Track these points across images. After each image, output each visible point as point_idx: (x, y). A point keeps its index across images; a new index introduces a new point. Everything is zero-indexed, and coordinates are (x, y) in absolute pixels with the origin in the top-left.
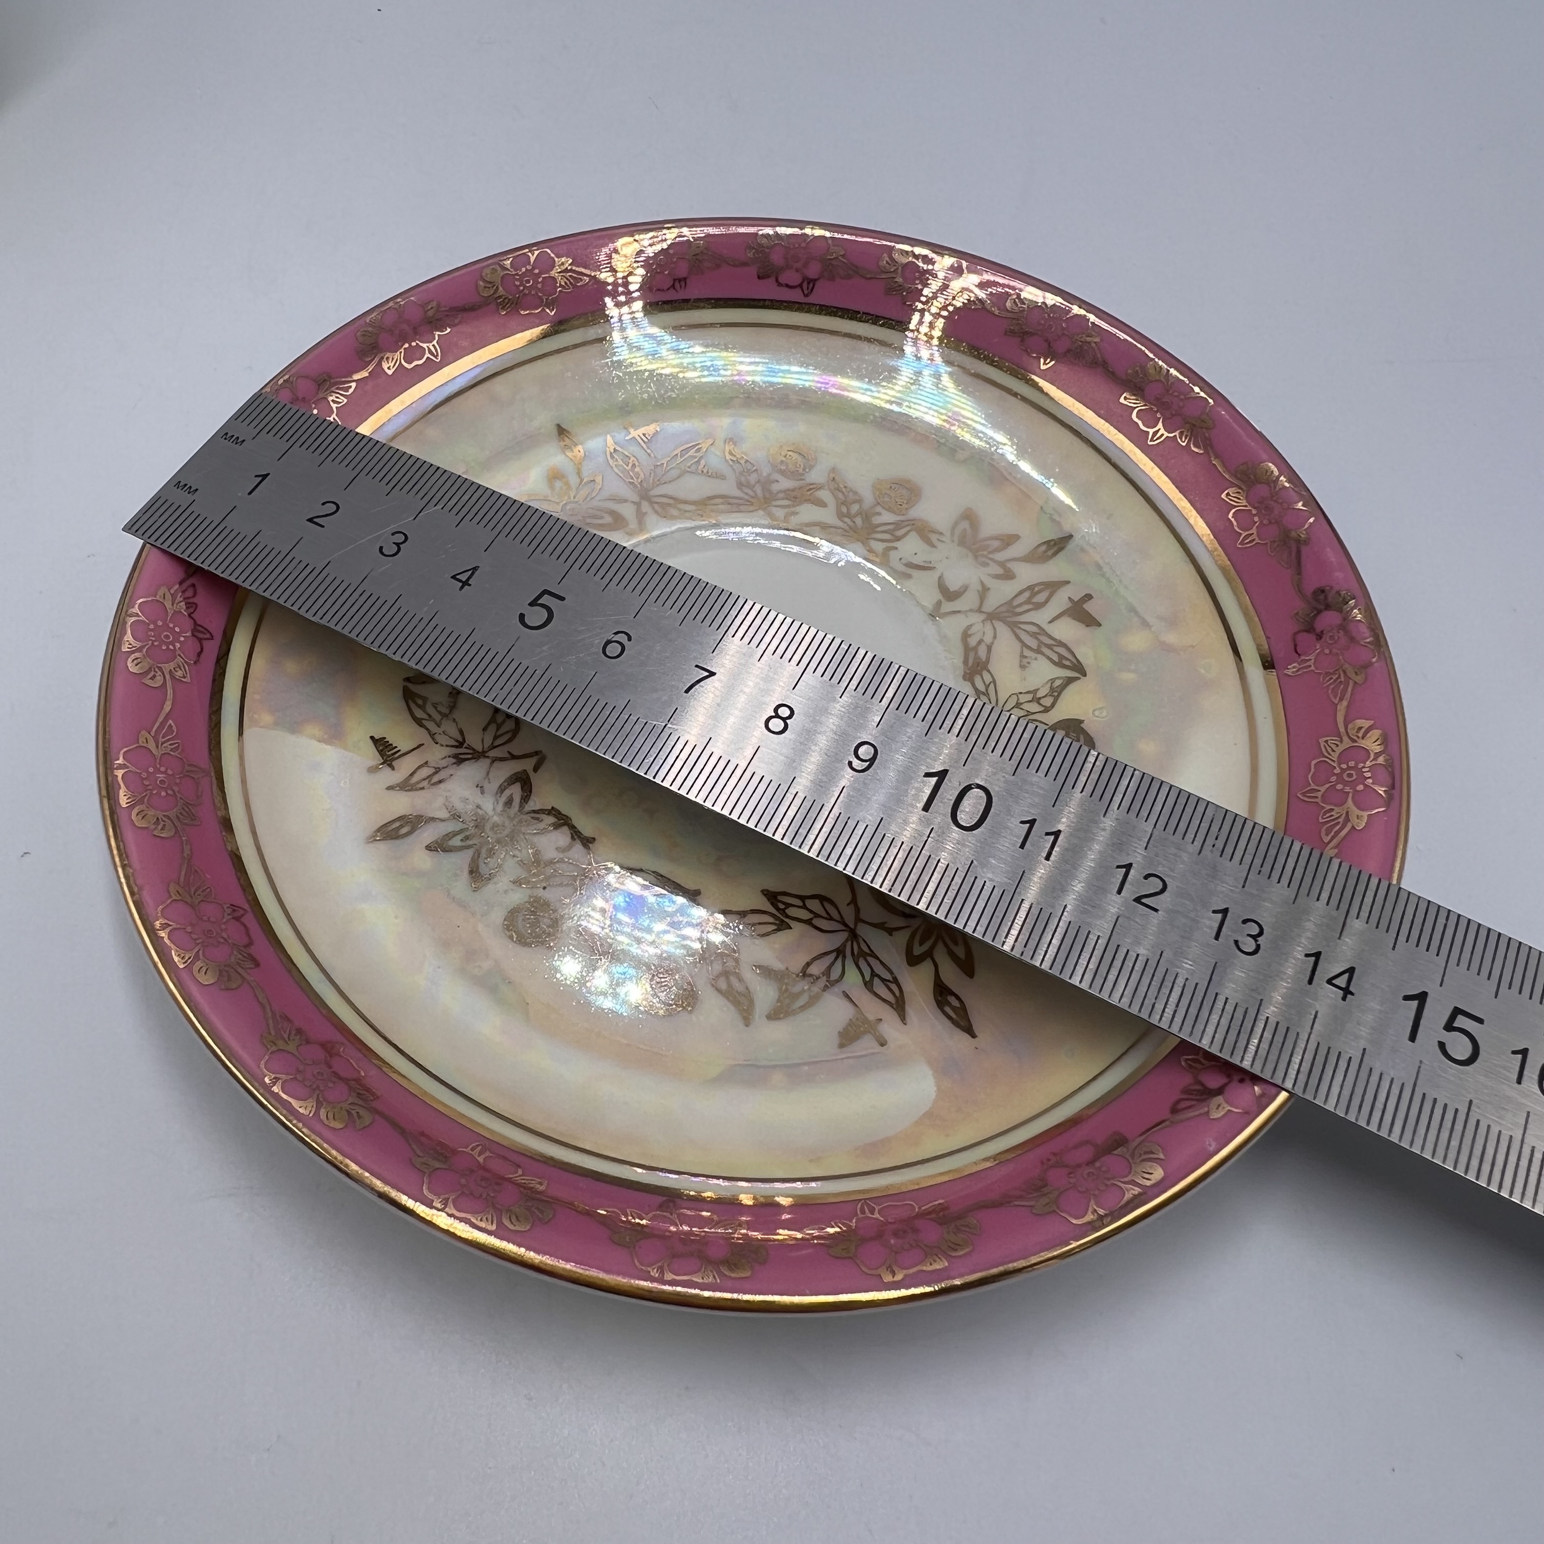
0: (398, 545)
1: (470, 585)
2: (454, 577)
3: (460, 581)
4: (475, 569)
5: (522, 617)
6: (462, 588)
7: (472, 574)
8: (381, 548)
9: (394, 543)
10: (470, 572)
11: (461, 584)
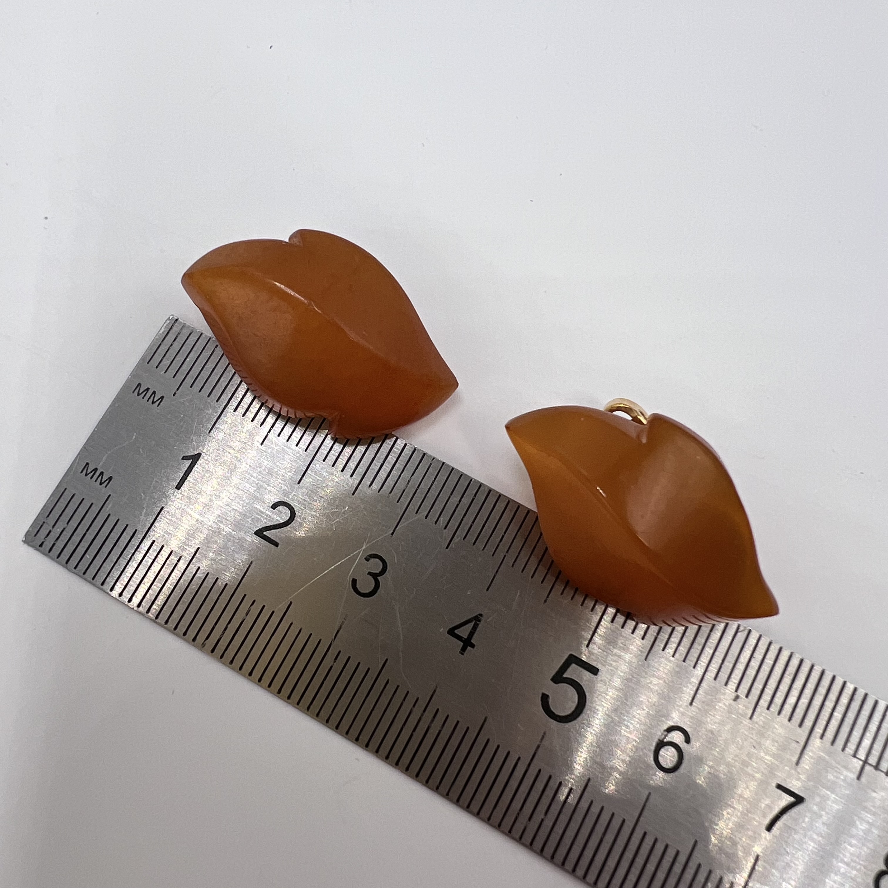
0: (375, 576)
1: (473, 646)
2: (451, 632)
3: (459, 638)
4: (477, 619)
5: (545, 698)
6: (463, 650)
7: (475, 628)
8: (354, 582)
9: (370, 573)
10: (471, 625)
11: (461, 644)
